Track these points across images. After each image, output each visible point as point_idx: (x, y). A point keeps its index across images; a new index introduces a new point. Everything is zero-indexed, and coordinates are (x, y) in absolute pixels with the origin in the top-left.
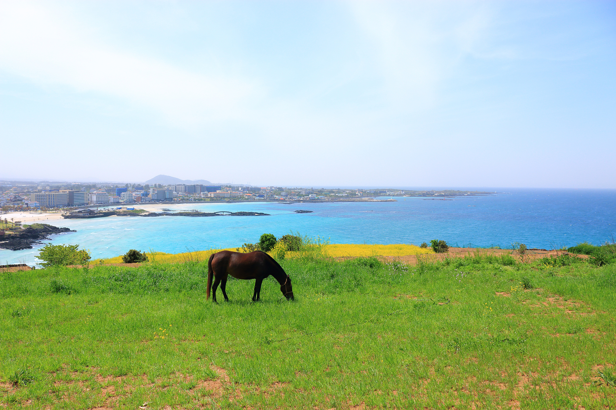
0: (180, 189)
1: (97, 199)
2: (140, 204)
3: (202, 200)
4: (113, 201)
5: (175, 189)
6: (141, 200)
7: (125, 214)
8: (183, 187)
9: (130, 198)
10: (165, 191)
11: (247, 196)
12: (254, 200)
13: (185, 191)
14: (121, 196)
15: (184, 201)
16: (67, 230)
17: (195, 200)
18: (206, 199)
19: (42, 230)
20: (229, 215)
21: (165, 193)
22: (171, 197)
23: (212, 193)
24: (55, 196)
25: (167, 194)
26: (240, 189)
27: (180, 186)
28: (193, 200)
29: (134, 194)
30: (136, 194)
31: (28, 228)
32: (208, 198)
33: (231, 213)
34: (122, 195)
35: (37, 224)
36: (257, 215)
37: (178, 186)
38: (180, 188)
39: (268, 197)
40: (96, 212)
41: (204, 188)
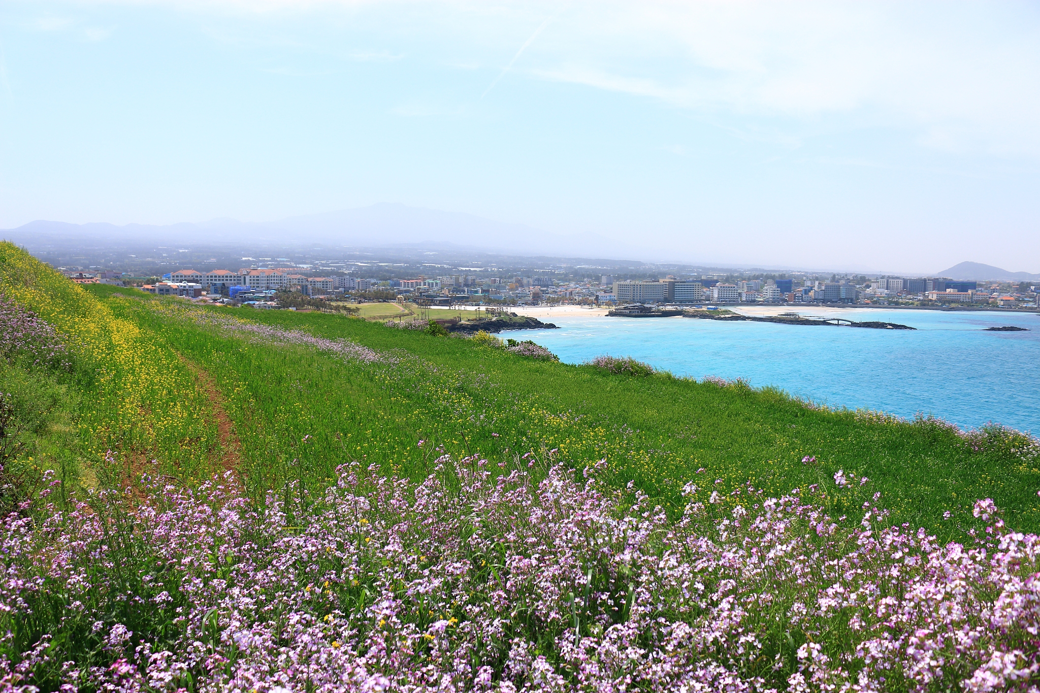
0: (895, 285)
1: (719, 294)
4: (745, 299)
6: (795, 299)
8: (899, 282)
16: (551, 326)
20: (848, 325)
22: (849, 297)
23: (935, 293)
24: (643, 287)
27: (896, 280)
31: (498, 320)
33: (853, 322)
34: (764, 290)
40: (654, 309)
41: (941, 284)
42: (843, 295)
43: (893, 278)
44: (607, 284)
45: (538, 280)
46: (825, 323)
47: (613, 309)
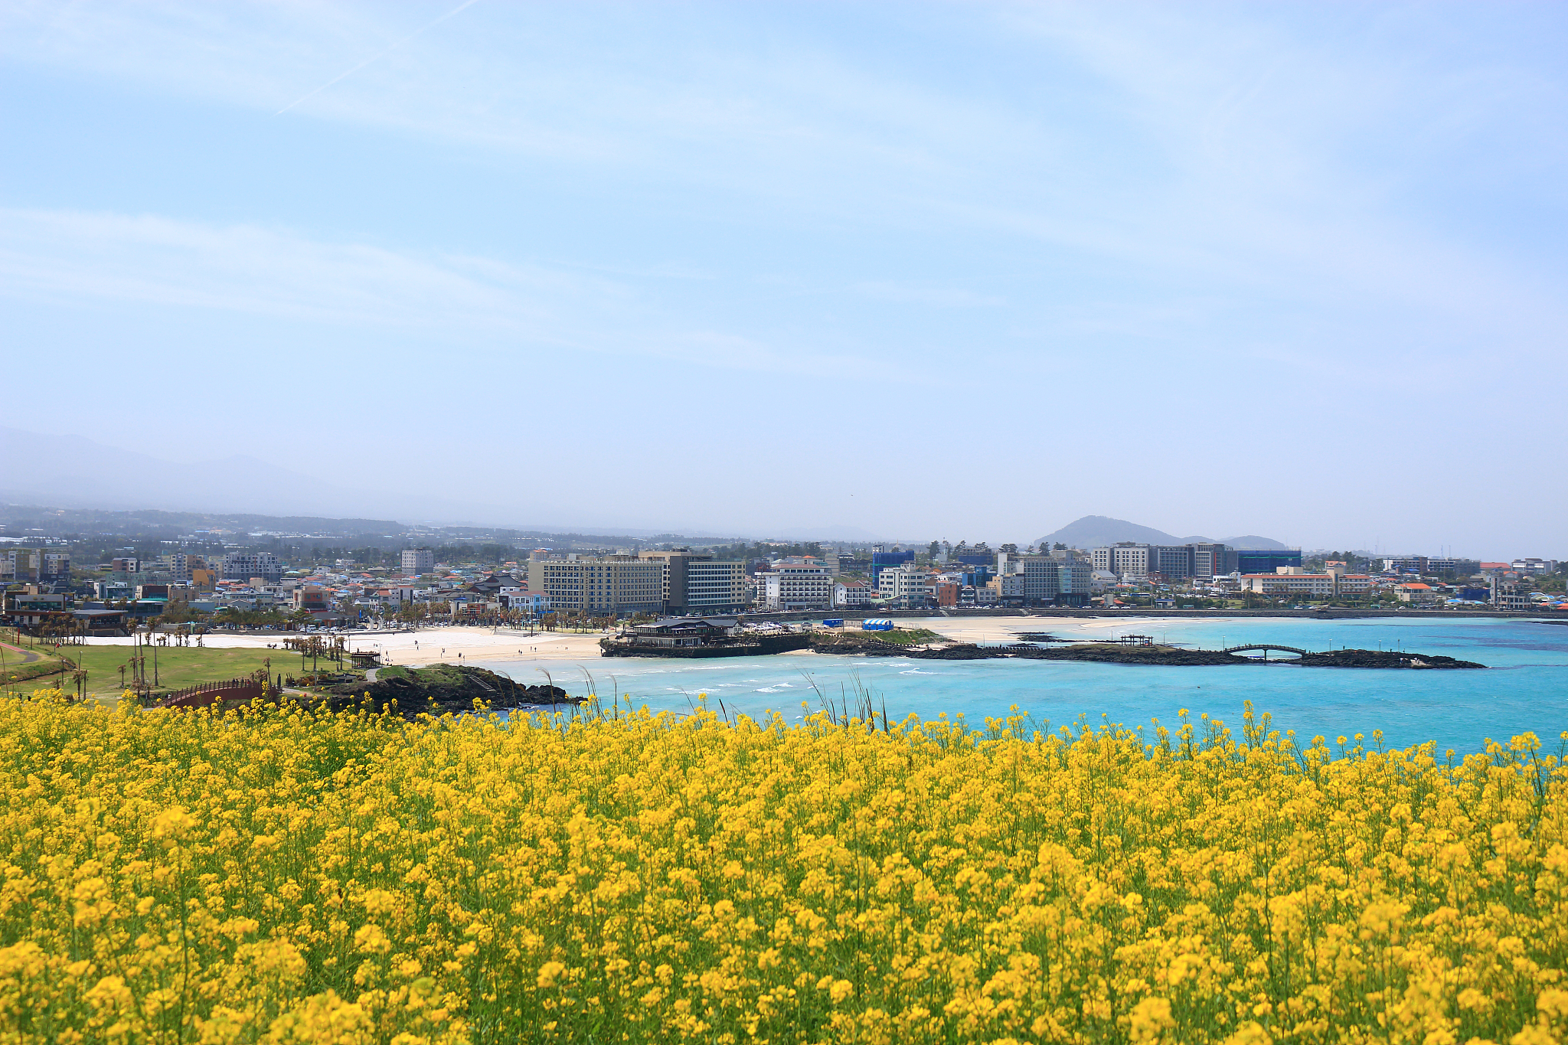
0: (1131, 563)
1: (782, 589)
2: (952, 614)
3: (1211, 604)
4: (844, 602)
5: (1108, 559)
6: (959, 598)
7: (847, 647)
8: (1140, 555)
9: (914, 590)
10: (1056, 564)
11: (1408, 591)
12: (1439, 611)
13: (1151, 568)
14: (881, 580)
15: (1136, 605)
16: (551, 696)
17: (1180, 603)
18: (1230, 601)
19: (453, 690)
20: (1293, 662)
21: (1057, 575)
22: (1081, 590)
23: (1257, 578)
24: (612, 572)
25: (1066, 577)
26: (1388, 565)
27: (1131, 550)
28: (1170, 604)
29: (943, 578)
30: (951, 579)
31: (389, 681)
32: (1239, 596)
33: (1303, 653)
34: (883, 577)
35: (443, 665)
36: (1422, 668)
37: (1121, 550)
38: (1131, 559)
39: (1504, 599)
40: (731, 632)
41: (1227, 559)
42: (1066, 586)
43: (1122, 545)
44: (418, 571)
45: (242, 561)
46: (1224, 658)
47: (612, 634)
